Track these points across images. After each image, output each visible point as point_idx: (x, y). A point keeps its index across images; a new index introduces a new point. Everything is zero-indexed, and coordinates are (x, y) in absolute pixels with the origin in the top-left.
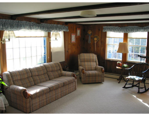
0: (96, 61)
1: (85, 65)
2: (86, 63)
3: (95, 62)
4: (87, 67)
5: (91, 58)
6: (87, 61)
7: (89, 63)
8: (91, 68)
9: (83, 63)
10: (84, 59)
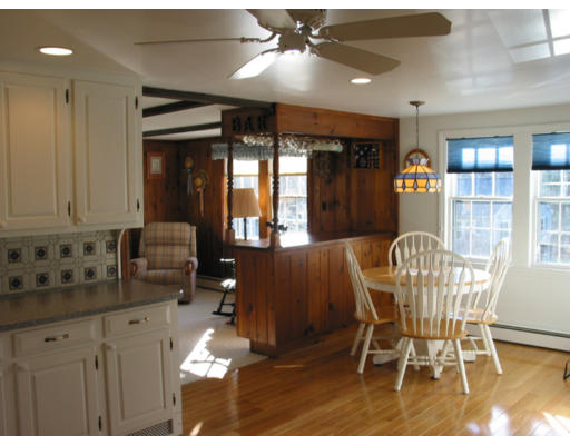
0: (190, 245)
1: (155, 255)
2: (160, 250)
3: (187, 247)
4: (159, 259)
5: (177, 234)
6: (164, 244)
7: (168, 250)
8: (172, 262)
9: (151, 250)
10: (155, 238)
